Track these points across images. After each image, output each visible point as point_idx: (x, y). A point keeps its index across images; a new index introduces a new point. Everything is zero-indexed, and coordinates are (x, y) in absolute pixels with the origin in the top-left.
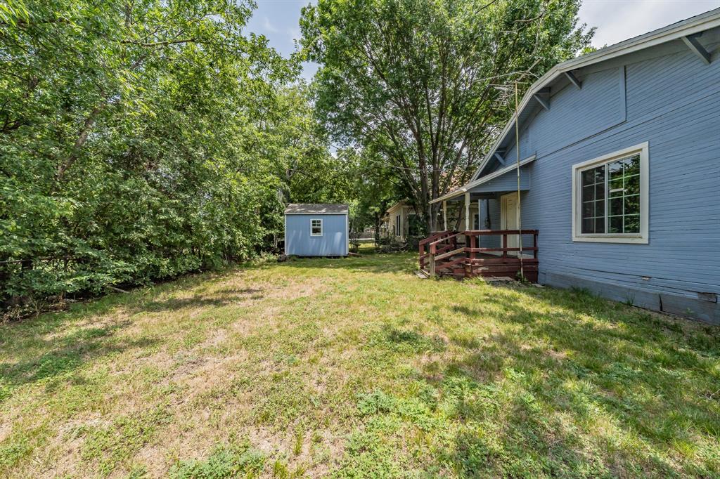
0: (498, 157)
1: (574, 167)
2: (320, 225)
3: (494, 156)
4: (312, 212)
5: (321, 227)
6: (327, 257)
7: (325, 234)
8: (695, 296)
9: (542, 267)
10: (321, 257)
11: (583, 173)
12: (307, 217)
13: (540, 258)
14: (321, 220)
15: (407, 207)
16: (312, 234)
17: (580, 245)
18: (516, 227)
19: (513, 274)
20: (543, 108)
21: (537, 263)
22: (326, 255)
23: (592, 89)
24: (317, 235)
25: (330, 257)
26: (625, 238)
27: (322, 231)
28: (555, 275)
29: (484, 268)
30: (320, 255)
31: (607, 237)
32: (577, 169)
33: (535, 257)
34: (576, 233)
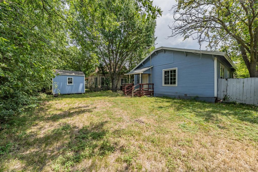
0: (143, 64)
1: (163, 70)
2: (72, 80)
3: (142, 63)
4: (68, 74)
5: (73, 81)
6: (75, 94)
7: (75, 84)
8: (184, 95)
9: (155, 92)
10: (73, 94)
11: (165, 71)
12: (66, 76)
13: (154, 90)
14: (73, 78)
15: (102, 75)
16: (68, 84)
17: (164, 87)
18: (147, 83)
19: (150, 95)
20: (156, 55)
21: (154, 91)
22: (75, 93)
23: (167, 54)
24: (71, 84)
25: (77, 94)
26: (173, 85)
27: (73, 83)
28: (158, 94)
29: (145, 93)
30: (72, 93)
31: (169, 85)
32: (164, 70)
33: (153, 90)
34: (163, 85)
